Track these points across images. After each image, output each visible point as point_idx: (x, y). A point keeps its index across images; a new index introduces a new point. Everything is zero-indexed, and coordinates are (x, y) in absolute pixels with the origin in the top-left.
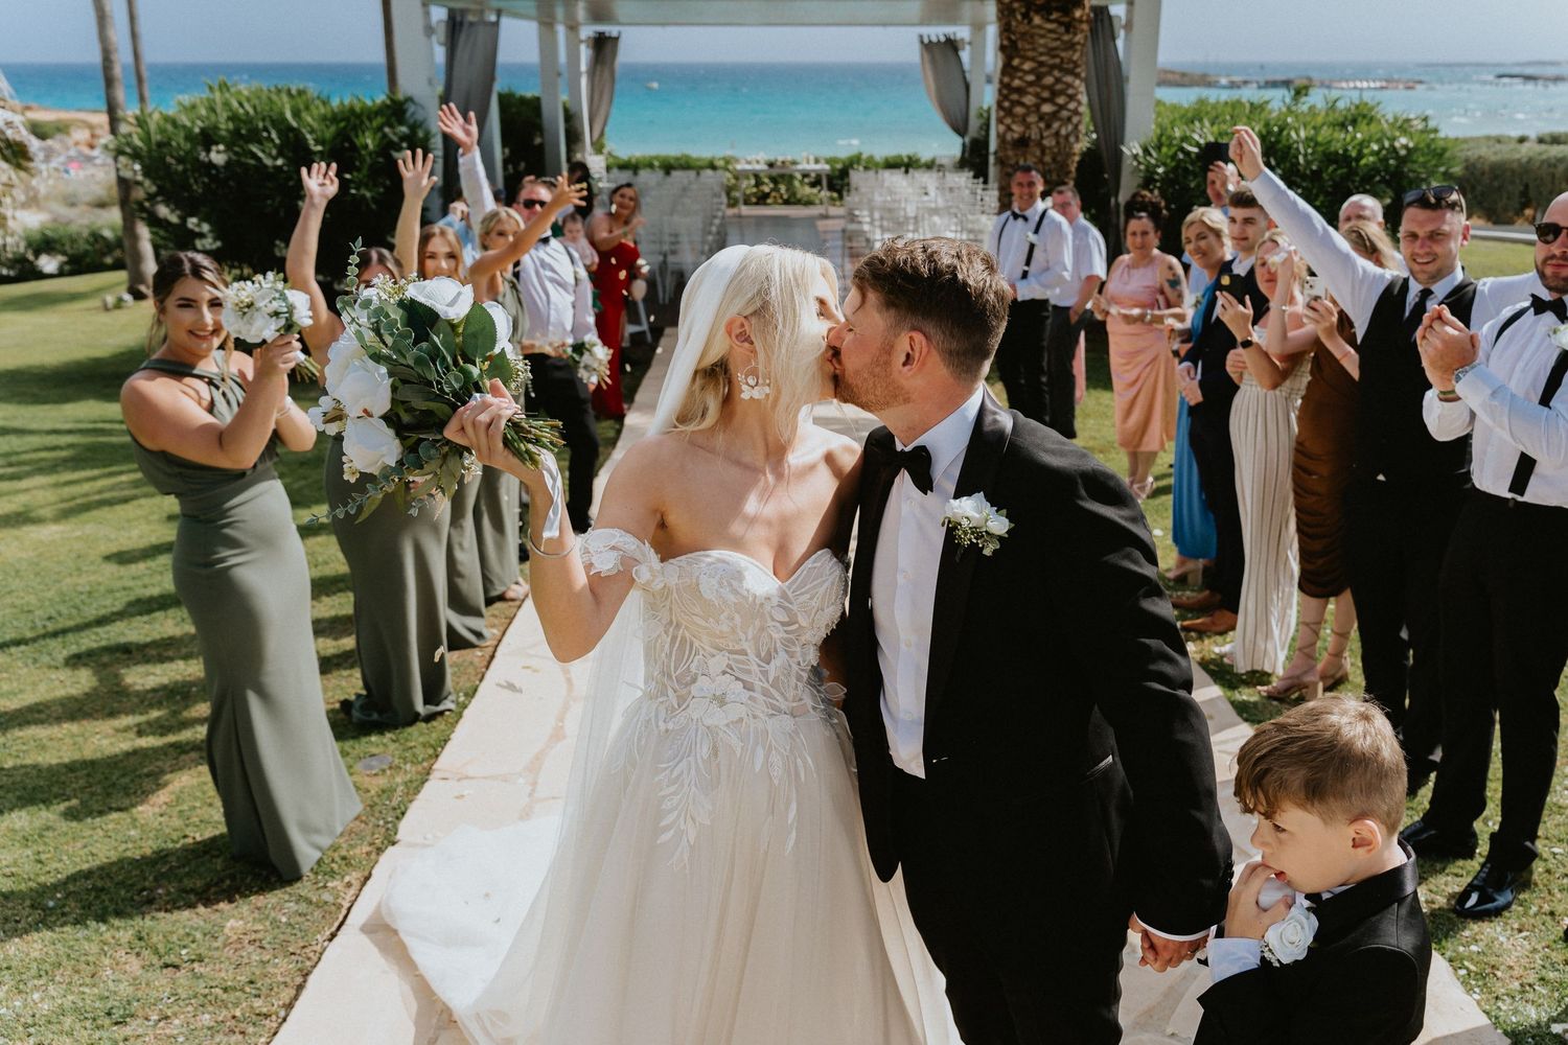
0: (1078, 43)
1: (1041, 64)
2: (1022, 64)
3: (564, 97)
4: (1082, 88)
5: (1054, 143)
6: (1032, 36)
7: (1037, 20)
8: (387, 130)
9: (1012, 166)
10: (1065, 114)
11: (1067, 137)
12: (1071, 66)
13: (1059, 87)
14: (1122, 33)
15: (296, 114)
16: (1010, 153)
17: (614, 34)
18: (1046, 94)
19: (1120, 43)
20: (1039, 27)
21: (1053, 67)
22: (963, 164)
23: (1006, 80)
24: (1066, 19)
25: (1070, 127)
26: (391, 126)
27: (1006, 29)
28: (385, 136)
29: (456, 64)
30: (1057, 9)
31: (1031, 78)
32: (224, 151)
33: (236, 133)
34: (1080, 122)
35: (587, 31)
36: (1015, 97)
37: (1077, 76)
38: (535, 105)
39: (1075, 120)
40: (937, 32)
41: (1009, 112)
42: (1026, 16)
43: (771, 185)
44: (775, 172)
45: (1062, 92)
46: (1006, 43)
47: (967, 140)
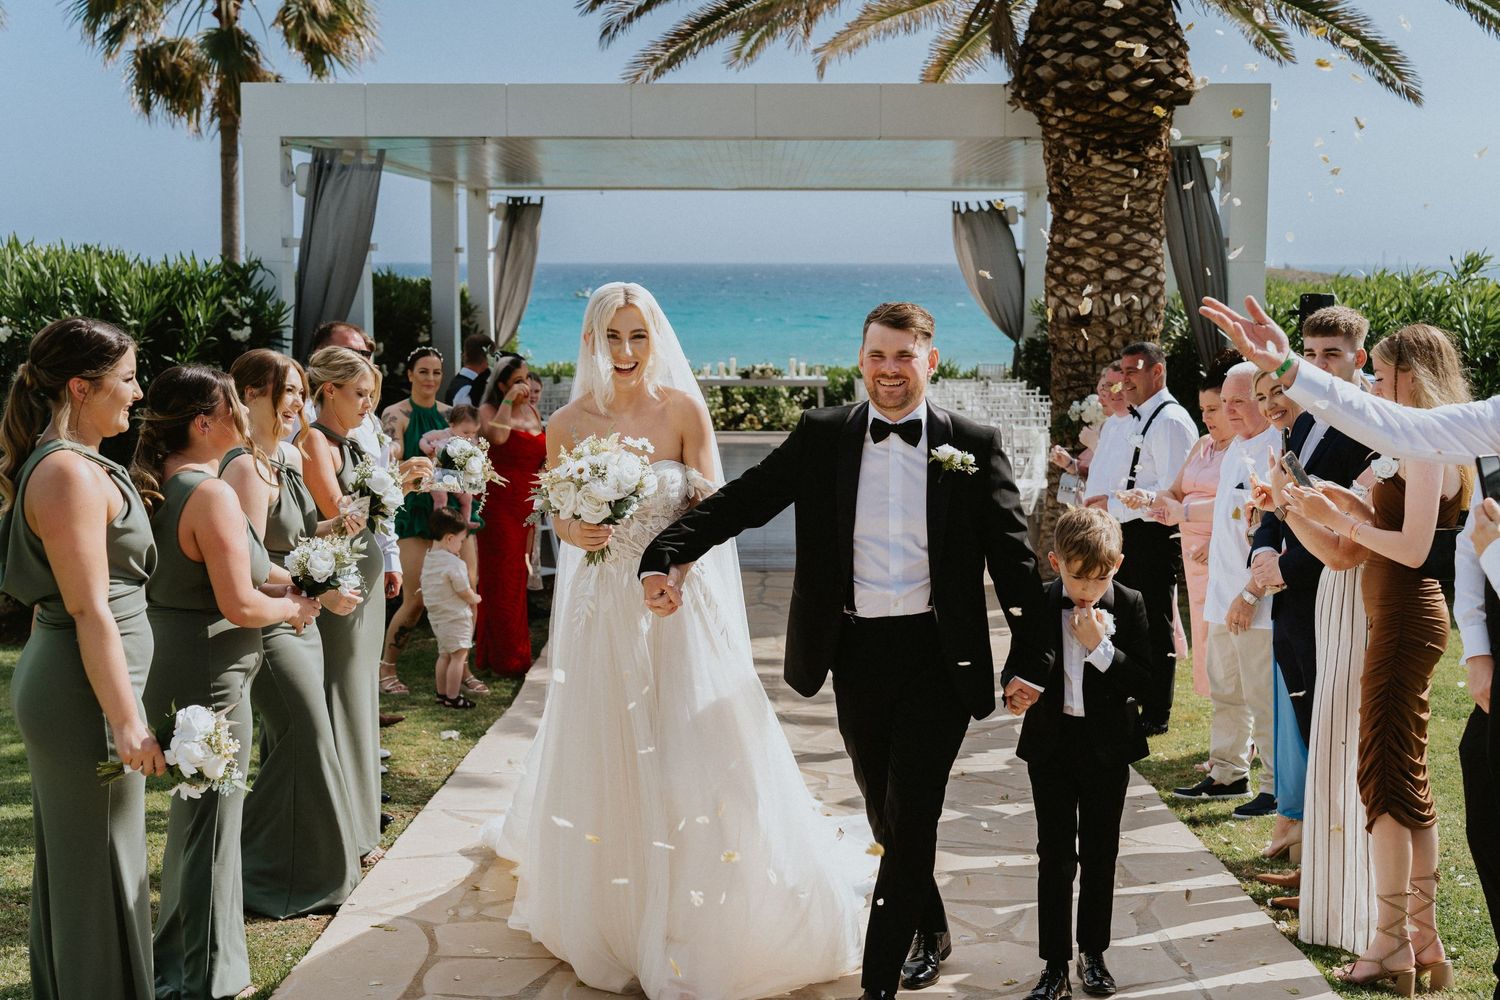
0: (1154, 190)
1: (1104, 217)
2: (1079, 217)
3: (462, 284)
4: (1164, 249)
5: (1124, 321)
6: (1090, 183)
7: (1097, 160)
8: (225, 301)
9: (1067, 351)
10: (1138, 282)
11: (1143, 313)
12: (1146, 220)
13: (1128, 247)
14: (1218, 182)
15: (108, 281)
16: (1065, 334)
17: (535, 200)
18: (1111, 256)
19: (1215, 194)
20: (1100, 169)
21: (1120, 221)
22: (1016, 373)
23: (1057, 238)
24: (1138, 160)
25: (1146, 300)
26: (231, 296)
27: (1056, 173)
28: (221, 307)
29: (320, 215)
30: (1124, 147)
31: (1090, 235)
32: (10, 324)
33: (27, 302)
34: (1160, 293)
35: (498, 197)
36: (1069, 260)
37: (1154, 233)
38: (424, 292)
39: (1153, 290)
40: (977, 199)
41: (1062, 280)
42: (1080, 155)
43: (747, 405)
44: (750, 384)
45: (1133, 254)
46: (1055, 190)
47: (1021, 343)
